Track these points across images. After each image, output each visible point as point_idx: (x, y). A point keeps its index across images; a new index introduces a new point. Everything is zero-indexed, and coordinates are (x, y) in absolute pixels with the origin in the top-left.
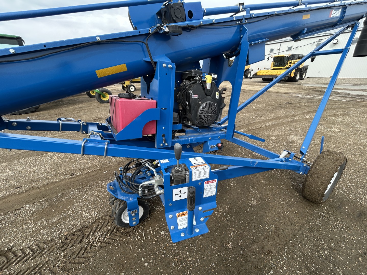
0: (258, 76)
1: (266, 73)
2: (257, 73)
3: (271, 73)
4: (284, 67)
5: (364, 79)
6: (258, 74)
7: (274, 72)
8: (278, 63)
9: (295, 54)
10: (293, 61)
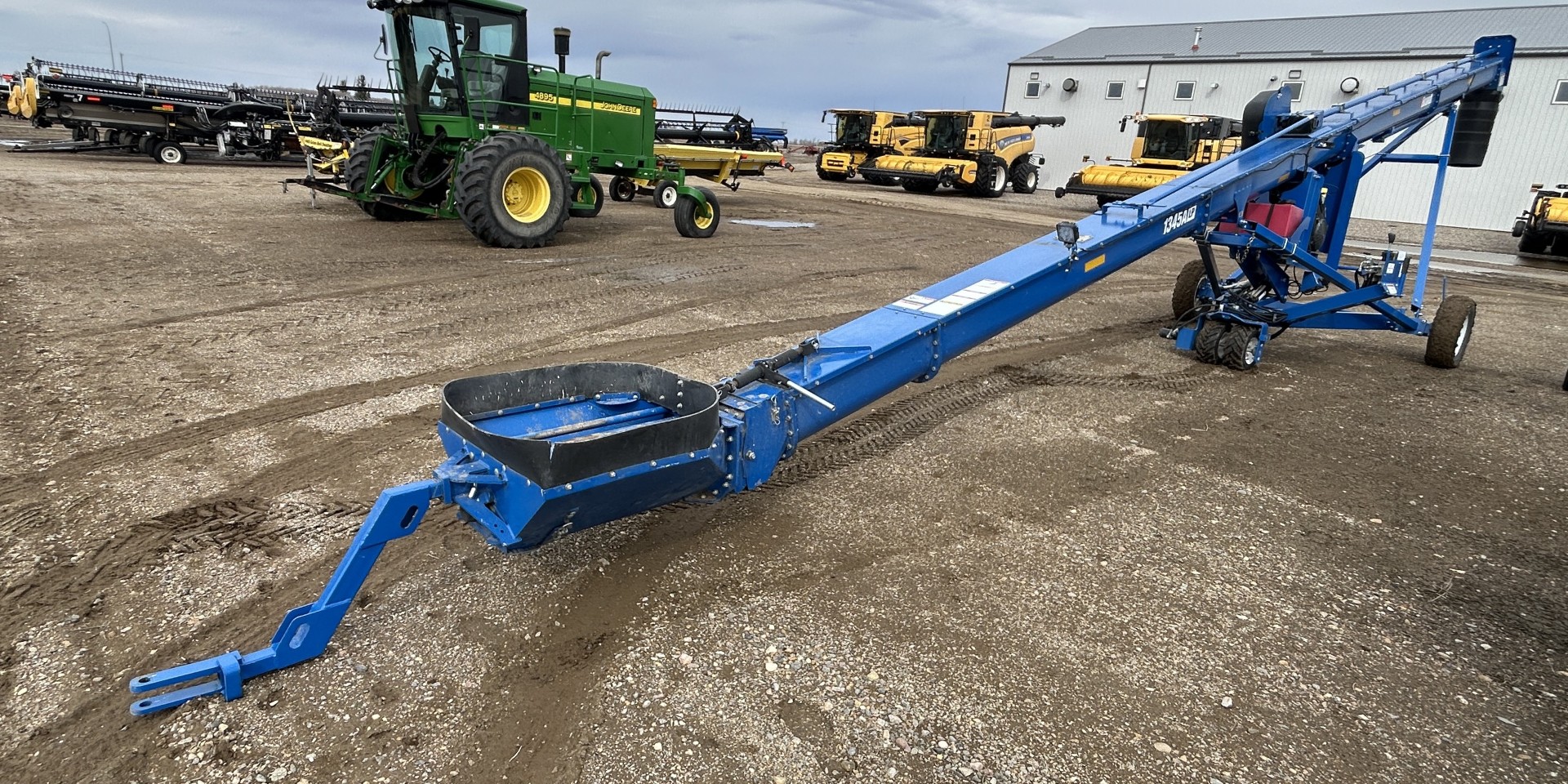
0: (1090, 186)
1: (1118, 177)
2: (1081, 174)
3: (1139, 179)
4: (1187, 163)
5: (1459, 232)
6: (1088, 178)
7: (1150, 177)
8: (1164, 144)
9: (1223, 119)
10: (1216, 143)
